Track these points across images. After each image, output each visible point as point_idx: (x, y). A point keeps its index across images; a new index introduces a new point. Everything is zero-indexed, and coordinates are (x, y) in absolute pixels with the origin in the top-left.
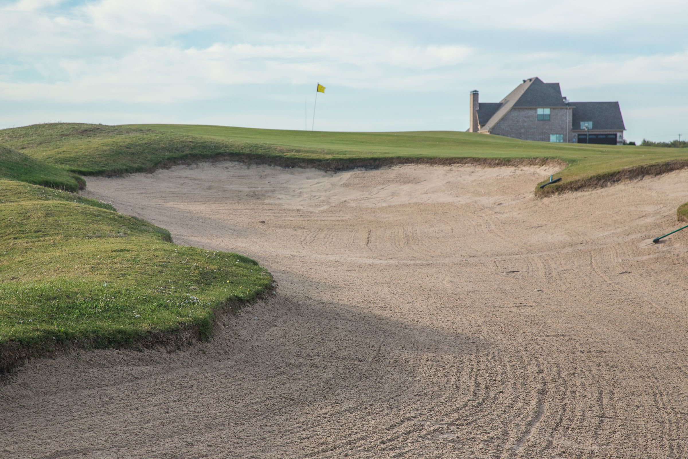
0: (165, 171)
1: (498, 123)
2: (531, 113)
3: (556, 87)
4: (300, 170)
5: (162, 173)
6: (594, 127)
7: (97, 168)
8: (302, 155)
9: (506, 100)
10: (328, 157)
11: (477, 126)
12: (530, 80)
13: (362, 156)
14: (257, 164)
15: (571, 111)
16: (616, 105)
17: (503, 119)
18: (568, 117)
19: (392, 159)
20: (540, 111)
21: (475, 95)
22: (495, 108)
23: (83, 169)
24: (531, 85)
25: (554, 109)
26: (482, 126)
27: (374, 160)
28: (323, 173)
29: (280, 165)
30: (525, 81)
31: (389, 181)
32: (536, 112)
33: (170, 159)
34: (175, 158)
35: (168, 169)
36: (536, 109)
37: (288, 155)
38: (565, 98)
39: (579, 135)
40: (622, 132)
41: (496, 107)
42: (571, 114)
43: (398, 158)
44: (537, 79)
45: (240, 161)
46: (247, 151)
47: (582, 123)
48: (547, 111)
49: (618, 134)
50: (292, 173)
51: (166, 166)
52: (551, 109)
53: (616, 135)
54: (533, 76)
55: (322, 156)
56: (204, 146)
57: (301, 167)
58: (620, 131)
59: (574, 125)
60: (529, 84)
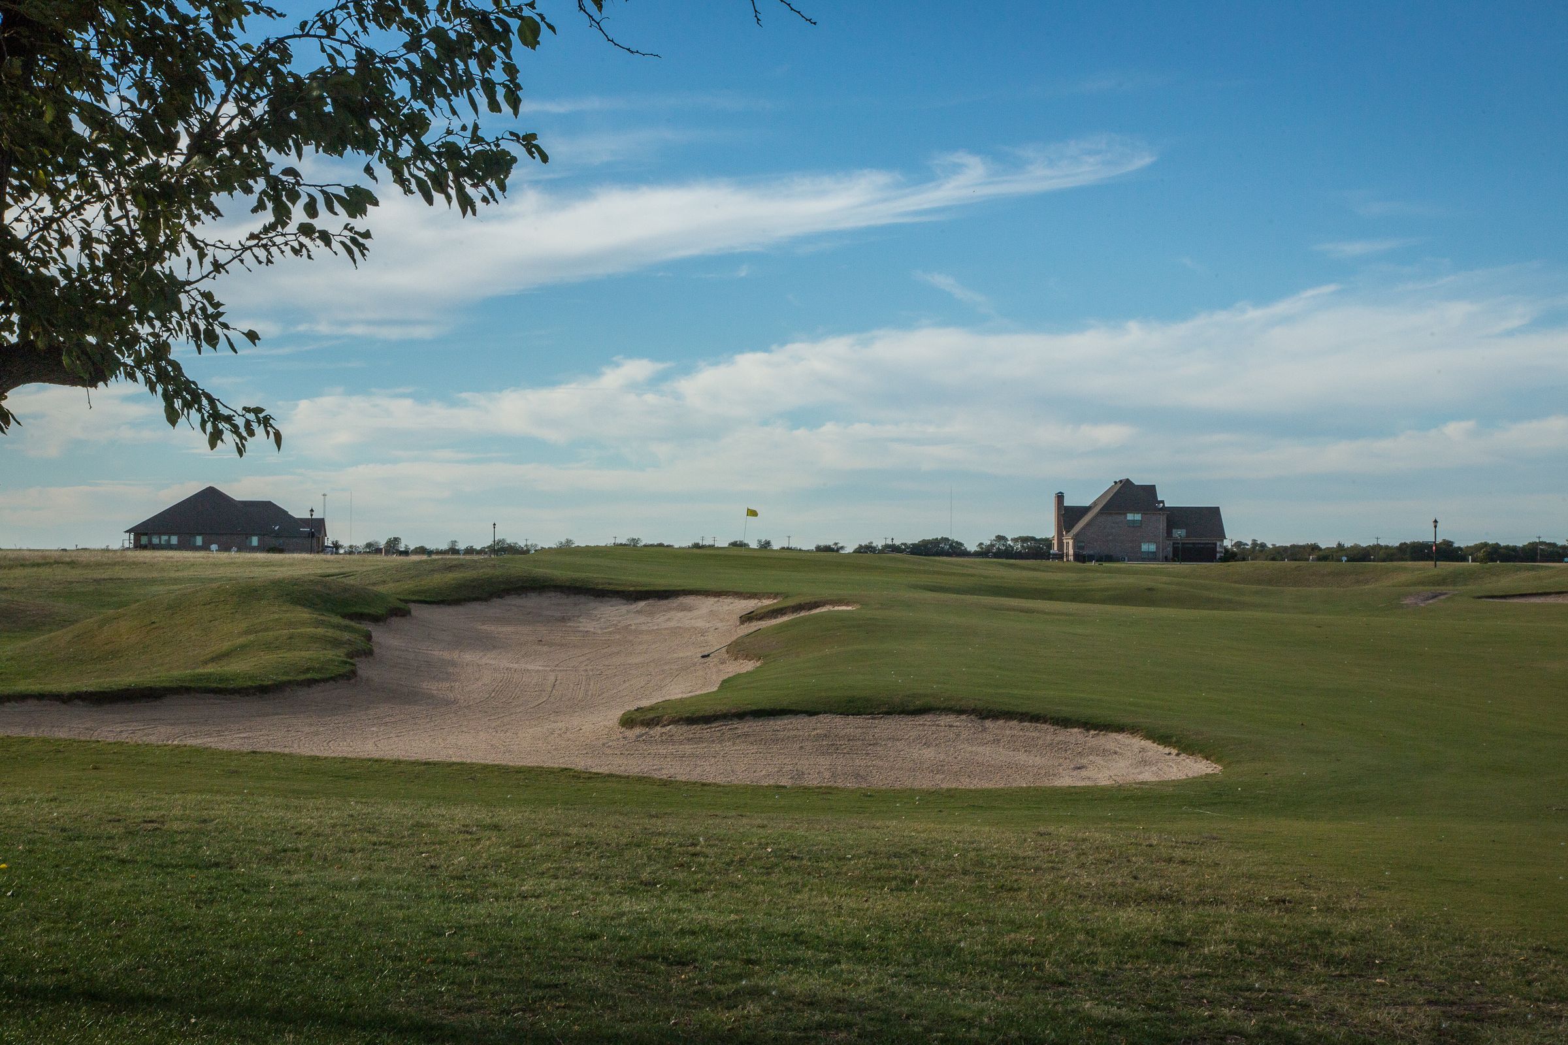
0: (499, 600)
1: (1083, 528)
2: (1120, 518)
3: (1151, 490)
4: (609, 599)
5: (496, 602)
6: (1188, 536)
7: (440, 598)
8: (611, 587)
9: (1095, 504)
10: (632, 589)
11: (1062, 532)
12: (1121, 481)
13: (658, 588)
14: (575, 594)
15: (1165, 516)
16: (1215, 512)
17: (1088, 524)
18: (1162, 525)
19: (678, 591)
20: (1130, 517)
21: (1060, 497)
22: (1082, 511)
23: (428, 599)
24: (1121, 487)
25: (1145, 514)
26: (1067, 532)
27: (665, 591)
28: (625, 602)
29: (593, 595)
30: (1116, 482)
31: (671, 609)
32: (1126, 517)
33: (503, 590)
34: (508, 590)
35: (501, 598)
36: (1125, 514)
37: (600, 587)
38: (1162, 502)
39: (1174, 543)
40: (1223, 541)
41: (1084, 510)
42: (1165, 520)
43: (683, 590)
44: (1128, 479)
45: (562, 592)
46: (568, 584)
47: (1174, 531)
48: (1138, 517)
49: (1218, 543)
50: (602, 602)
51: (500, 596)
52: (1142, 514)
53: (1216, 544)
54: (1123, 477)
55: (626, 589)
56: (534, 580)
57: (609, 597)
58: (1219, 541)
59: (1167, 533)
60: (1119, 485)
